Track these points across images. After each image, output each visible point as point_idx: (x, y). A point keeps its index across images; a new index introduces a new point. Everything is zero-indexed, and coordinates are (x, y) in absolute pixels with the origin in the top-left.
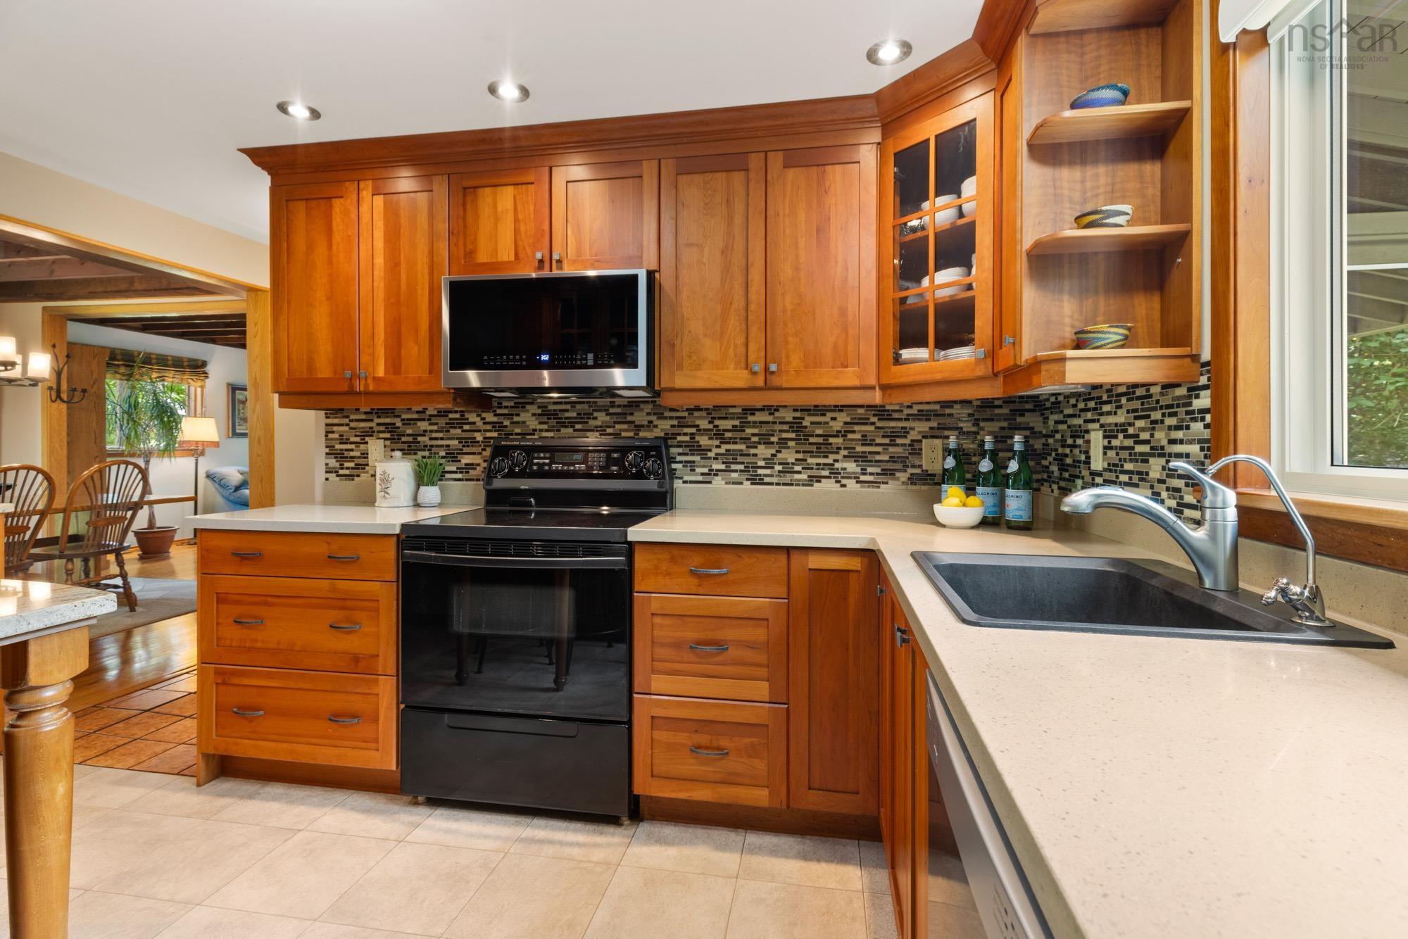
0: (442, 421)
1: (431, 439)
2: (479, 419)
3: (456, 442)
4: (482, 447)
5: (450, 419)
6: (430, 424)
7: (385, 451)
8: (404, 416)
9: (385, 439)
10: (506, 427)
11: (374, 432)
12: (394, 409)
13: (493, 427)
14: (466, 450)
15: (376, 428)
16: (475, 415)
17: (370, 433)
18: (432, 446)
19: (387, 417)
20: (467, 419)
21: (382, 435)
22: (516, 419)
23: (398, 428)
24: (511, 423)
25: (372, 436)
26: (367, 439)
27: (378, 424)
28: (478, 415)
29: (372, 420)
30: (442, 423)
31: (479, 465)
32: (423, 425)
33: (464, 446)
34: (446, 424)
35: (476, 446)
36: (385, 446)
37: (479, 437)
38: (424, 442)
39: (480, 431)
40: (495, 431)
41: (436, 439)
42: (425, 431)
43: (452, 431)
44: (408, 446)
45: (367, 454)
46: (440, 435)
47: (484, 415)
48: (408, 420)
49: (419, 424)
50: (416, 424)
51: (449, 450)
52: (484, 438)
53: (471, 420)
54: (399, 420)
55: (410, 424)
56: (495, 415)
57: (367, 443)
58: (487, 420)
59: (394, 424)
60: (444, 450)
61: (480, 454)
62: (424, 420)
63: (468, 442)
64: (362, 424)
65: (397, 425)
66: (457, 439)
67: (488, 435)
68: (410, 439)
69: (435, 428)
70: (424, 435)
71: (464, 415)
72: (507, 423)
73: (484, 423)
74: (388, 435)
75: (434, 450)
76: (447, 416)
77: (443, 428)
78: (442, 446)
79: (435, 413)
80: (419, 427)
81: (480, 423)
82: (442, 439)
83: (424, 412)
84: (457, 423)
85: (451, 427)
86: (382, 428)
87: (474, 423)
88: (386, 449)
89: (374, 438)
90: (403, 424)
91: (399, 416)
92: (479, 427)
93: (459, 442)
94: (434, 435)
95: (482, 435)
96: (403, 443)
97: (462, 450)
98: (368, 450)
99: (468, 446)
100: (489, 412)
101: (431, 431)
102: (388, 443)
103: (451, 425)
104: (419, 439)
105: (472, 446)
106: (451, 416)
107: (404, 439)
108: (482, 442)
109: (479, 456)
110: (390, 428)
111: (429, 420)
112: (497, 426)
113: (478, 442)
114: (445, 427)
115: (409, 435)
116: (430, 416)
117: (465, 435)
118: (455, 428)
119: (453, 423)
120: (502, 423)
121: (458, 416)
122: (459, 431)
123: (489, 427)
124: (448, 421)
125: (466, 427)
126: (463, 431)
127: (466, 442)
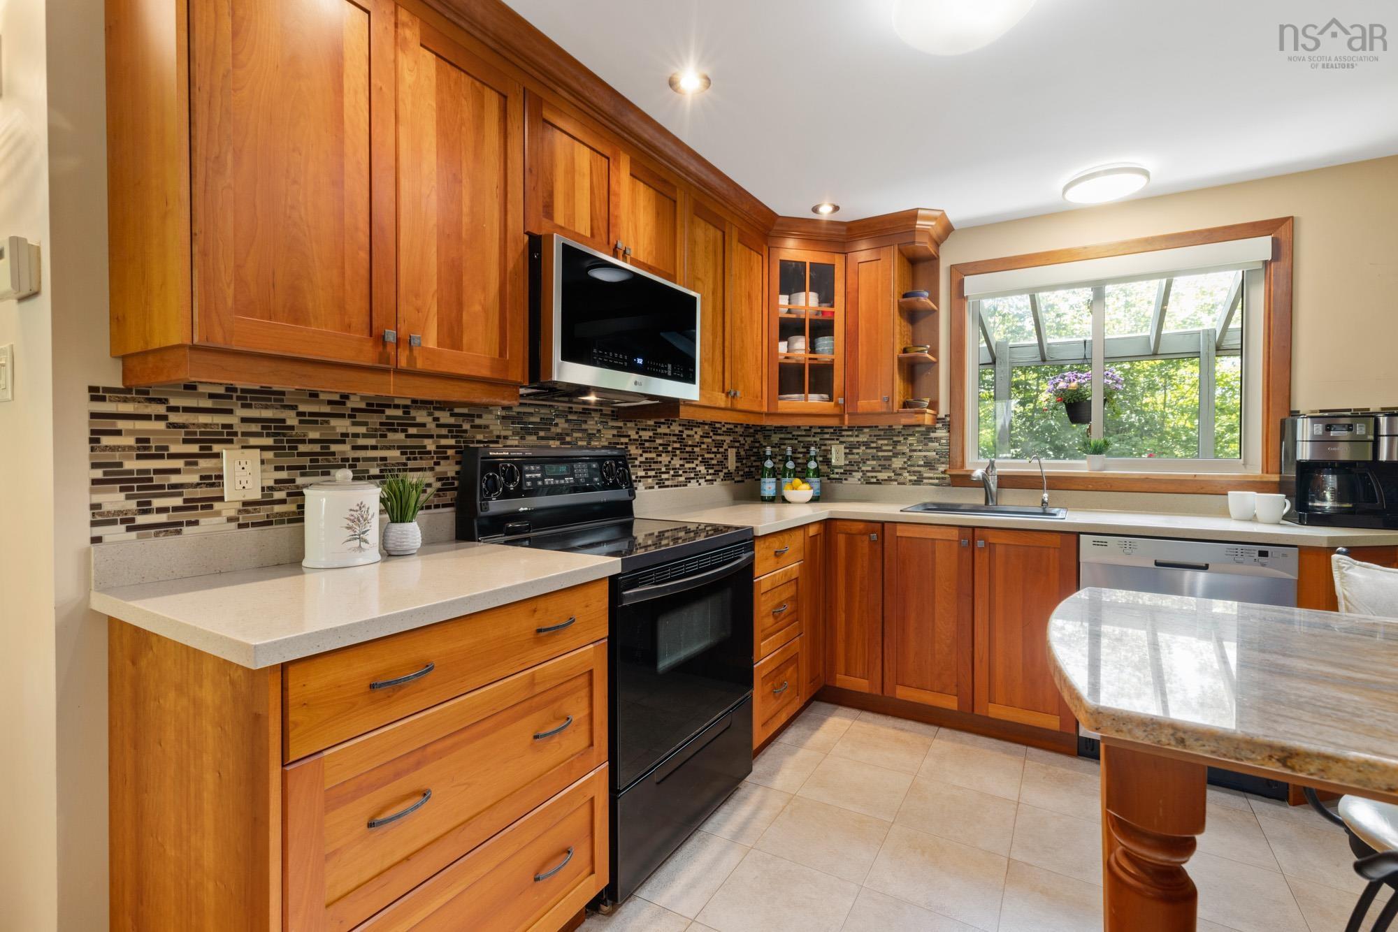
0: (375, 420)
1: (355, 448)
2: (430, 419)
3: (397, 453)
4: (435, 460)
5: (388, 417)
6: (354, 424)
7: (263, 471)
8: (302, 408)
9: (263, 448)
10: (466, 431)
11: (235, 434)
12: (283, 393)
13: (449, 431)
14: (411, 464)
15: (240, 428)
16: (424, 413)
17: (228, 436)
18: (357, 460)
19: (266, 407)
20: (414, 418)
21: (253, 441)
22: (478, 421)
23: (292, 428)
24: (472, 427)
25: (231, 442)
26: (216, 448)
27: (244, 420)
28: (430, 414)
29: (230, 412)
30: (375, 423)
31: (429, 485)
32: (341, 425)
33: (408, 459)
34: (382, 424)
35: (427, 459)
36: (263, 462)
37: (430, 445)
38: (344, 452)
39: (431, 436)
40: (452, 437)
41: (365, 448)
42: (345, 435)
43: (391, 436)
44: (311, 461)
45: (221, 477)
46: (372, 442)
47: (437, 414)
48: (311, 414)
49: (334, 422)
50: (327, 422)
51: (385, 465)
52: (438, 447)
53: (419, 420)
54: (293, 413)
55: (316, 422)
56: (452, 415)
57: (218, 456)
58: (442, 421)
59: (283, 421)
60: (378, 465)
61: (432, 469)
62: (342, 416)
63: (413, 452)
64: (203, 419)
65: (289, 423)
66: (399, 448)
67: (444, 442)
68: (316, 448)
69: (362, 430)
70: (343, 442)
71: (408, 413)
72: (466, 426)
73: (438, 426)
74: (269, 441)
75: (360, 466)
76: (383, 412)
77: (376, 430)
78: (374, 459)
79: (363, 405)
80: (334, 428)
81: (431, 426)
82: (374, 448)
83: (344, 404)
84: (399, 424)
85: (389, 430)
86: (255, 428)
87: (424, 425)
88: (265, 466)
89: (236, 446)
90: (301, 422)
91: (294, 407)
92: (430, 430)
93: (402, 453)
94: (361, 442)
95: (434, 443)
96: (301, 454)
97: (405, 464)
98: (221, 469)
99: (415, 459)
100: (444, 410)
101: (356, 435)
102: (269, 455)
103: (390, 426)
104: (334, 448)
105: (421, 458)
106: (389, 412)
107: (302, 448)
108: (435, 452)
109: (428, 474)
110: (274, 427)
111: (350, 416)
112: (455, 431)
113: (429, 452)
114: (380, 430)
115: (312, 441)
116: (353, 410)
117: (409, 442)
118: (395, 431)
119: (393, 424)
120: (461, 426)
121: (399, 413)
122: (401, 436)
123: (444, 431)
124: (384, 421)
125: (412, 431)
126: (408, 436)
127: (413, 453)
